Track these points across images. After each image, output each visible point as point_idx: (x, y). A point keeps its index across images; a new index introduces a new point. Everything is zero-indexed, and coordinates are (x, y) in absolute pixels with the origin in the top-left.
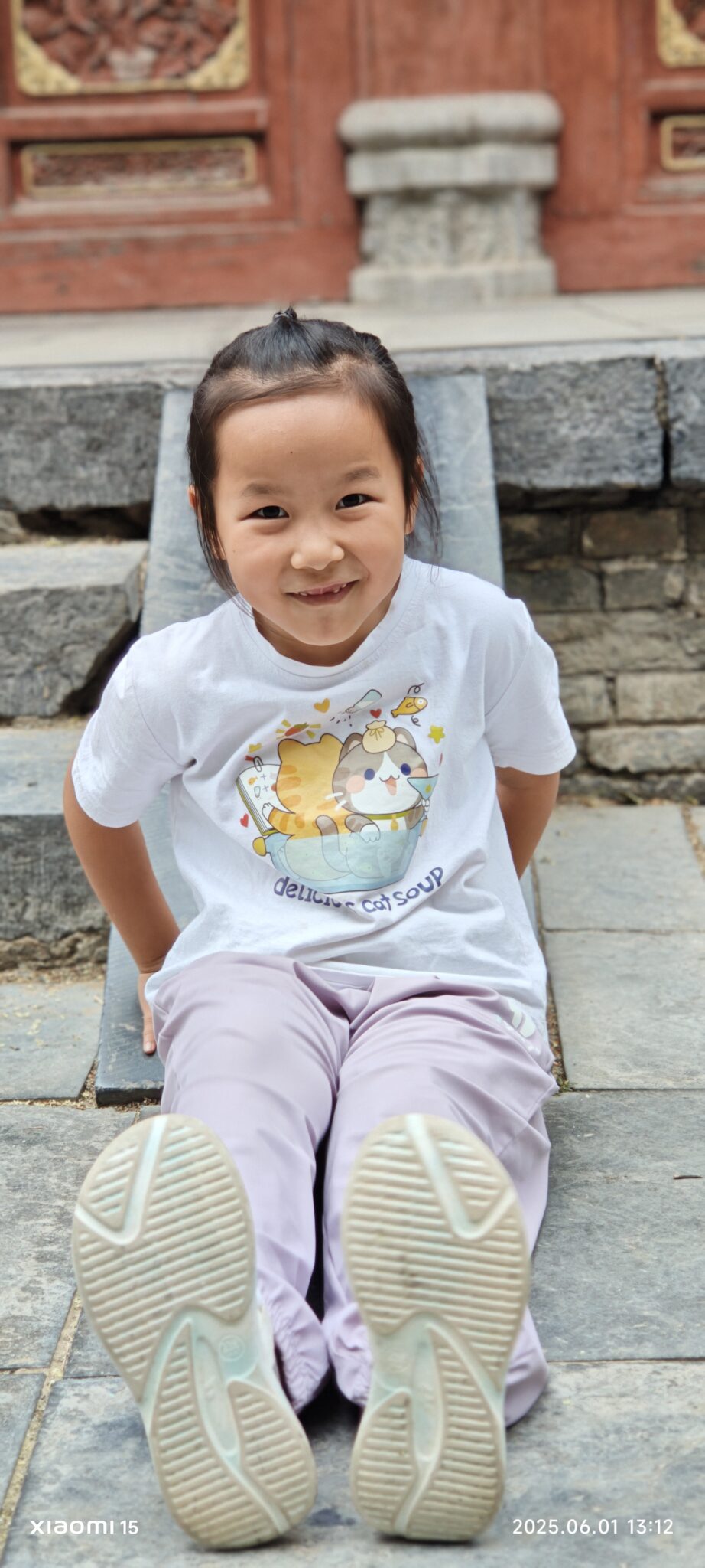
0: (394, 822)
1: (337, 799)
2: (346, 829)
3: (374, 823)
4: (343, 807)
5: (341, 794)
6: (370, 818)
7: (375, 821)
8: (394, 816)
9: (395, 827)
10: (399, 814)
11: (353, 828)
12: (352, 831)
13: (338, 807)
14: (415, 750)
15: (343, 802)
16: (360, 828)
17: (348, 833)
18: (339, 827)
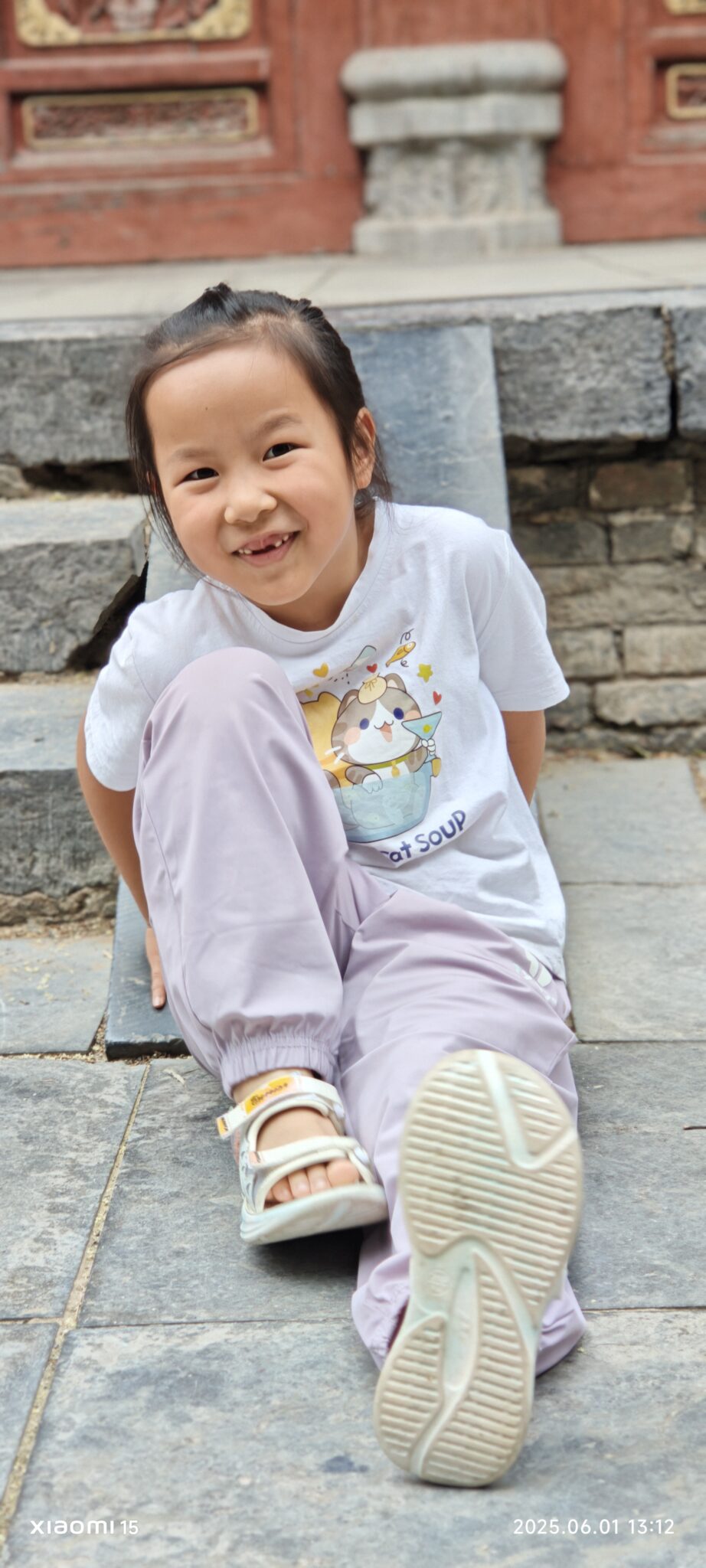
0: (395, 768)
1: (336, 754)
2: (348, 782)
3: (374, 773)
4: (341, 759)
5: (339, 748)
6: (369, 768)
7: (375, 771)
8: (394, 762)
9: (396, 773)
10: (398, 759)
11: (354, 780)
12: (354, 784)
13: (337, 760)
14: (405, 692)
15: (341, 755)
16: (361, 779)
17: (350, 785)
18: (341, 781)
